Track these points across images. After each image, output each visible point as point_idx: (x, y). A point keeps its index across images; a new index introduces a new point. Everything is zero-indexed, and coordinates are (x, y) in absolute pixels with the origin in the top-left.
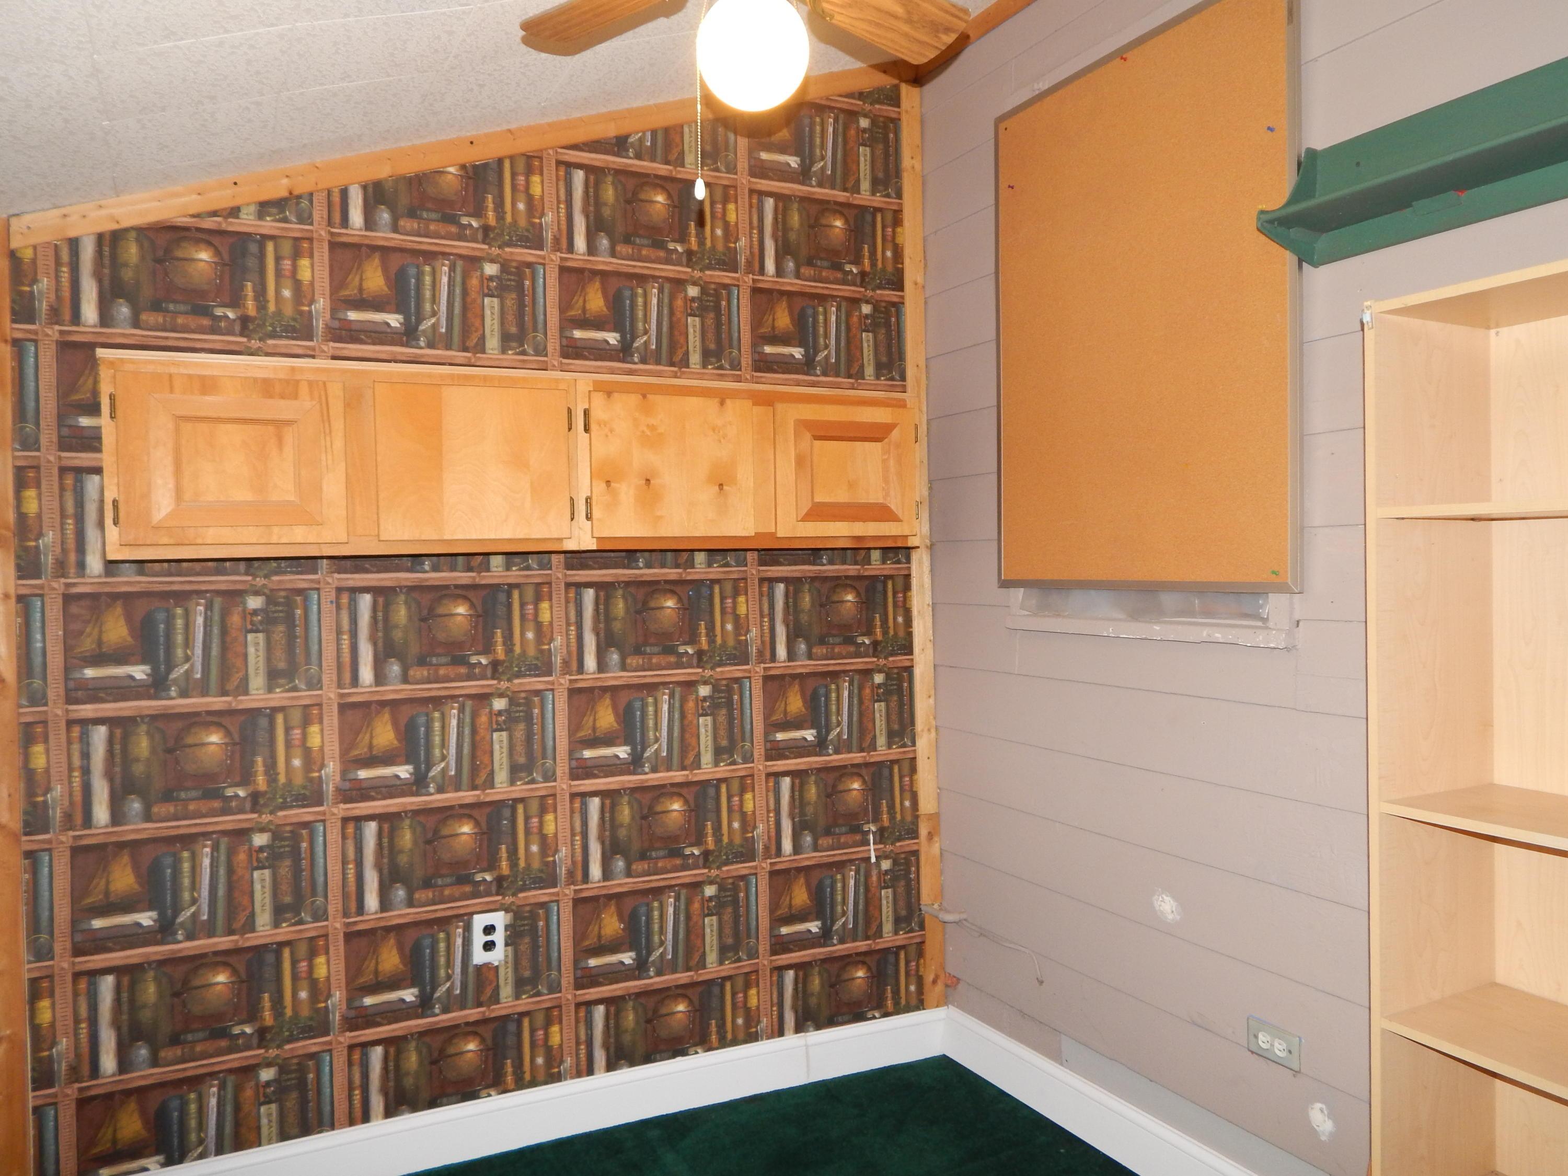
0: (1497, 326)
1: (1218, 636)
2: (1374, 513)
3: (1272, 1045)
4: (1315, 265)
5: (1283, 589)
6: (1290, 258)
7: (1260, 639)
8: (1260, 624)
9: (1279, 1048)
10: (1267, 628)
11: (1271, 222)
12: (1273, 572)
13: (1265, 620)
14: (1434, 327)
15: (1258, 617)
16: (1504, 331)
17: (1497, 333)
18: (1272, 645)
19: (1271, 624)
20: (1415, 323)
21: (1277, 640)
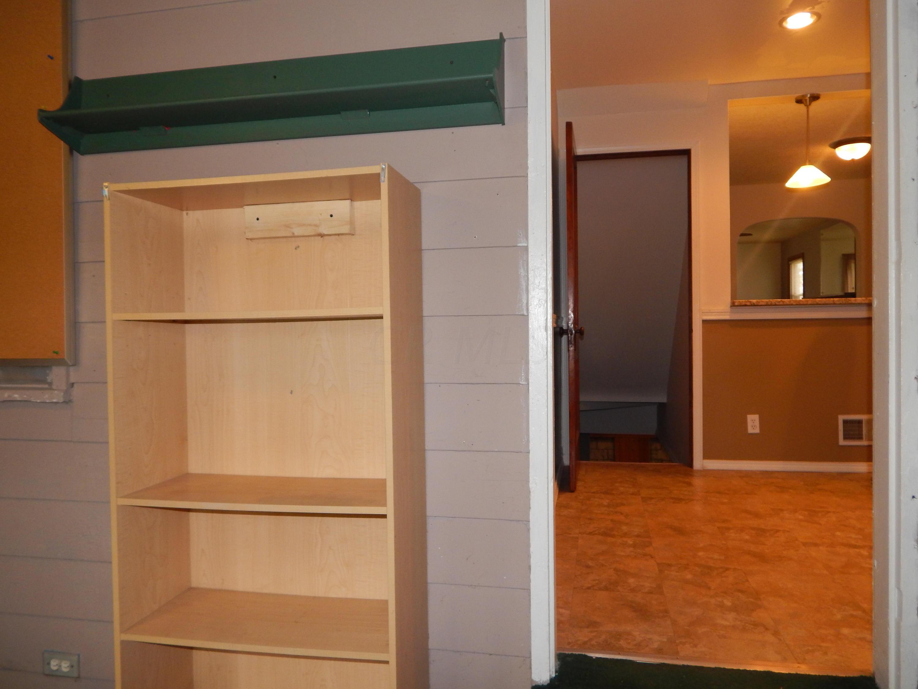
0: (187, 210)
1: (16, 396)
2: (111, 316)
3: (60, 666)
4: (82, 154)
5: (61, 362)
6: (62, 146)
7: (46, 397)
8: (46, 386)
9: (65, 667)
10: (51, 389)
11: (48, 118)
12: (54, 352)
13: (50, 384)
14: (149, 205)
15: (44, 381)
16: (191, 213)
17: (187, 214)
18: (55, 401)
19: (54, 387)
20: (138, 201)
21: (58, 397)
